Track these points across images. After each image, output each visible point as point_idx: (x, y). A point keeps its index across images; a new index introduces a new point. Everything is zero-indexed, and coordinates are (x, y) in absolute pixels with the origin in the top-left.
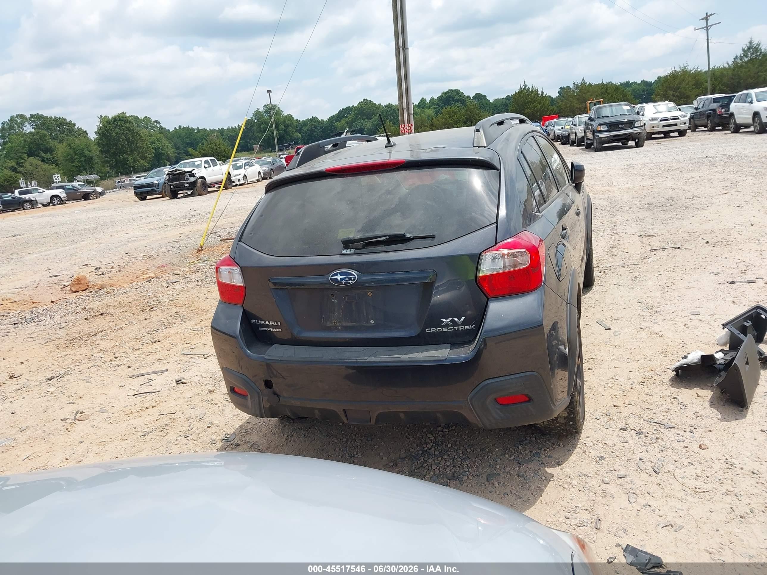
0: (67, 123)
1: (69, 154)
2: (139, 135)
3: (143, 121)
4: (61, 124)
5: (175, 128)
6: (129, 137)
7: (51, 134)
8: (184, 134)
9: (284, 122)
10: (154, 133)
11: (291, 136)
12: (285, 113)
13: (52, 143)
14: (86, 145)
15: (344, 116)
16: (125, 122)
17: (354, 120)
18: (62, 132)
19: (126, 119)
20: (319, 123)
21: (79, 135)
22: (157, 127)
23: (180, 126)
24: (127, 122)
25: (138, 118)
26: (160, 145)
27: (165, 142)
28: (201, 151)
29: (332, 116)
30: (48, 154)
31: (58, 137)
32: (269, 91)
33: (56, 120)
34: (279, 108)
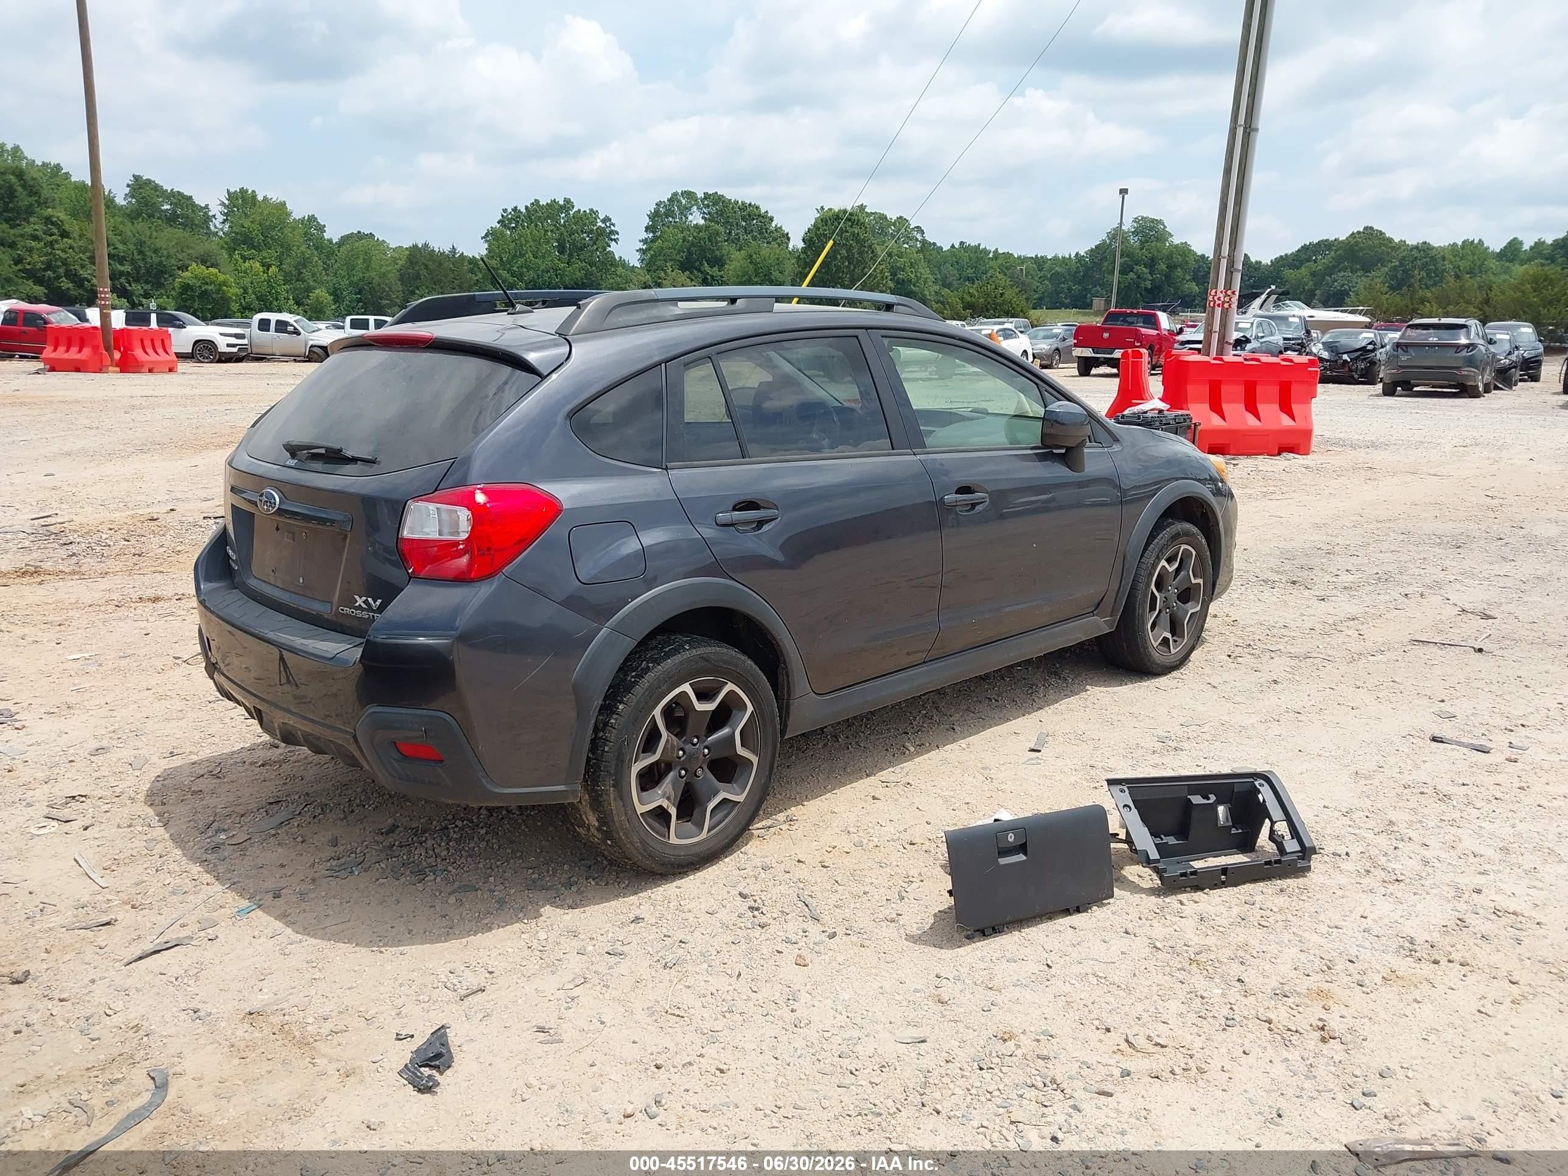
0: (759, 215)
1: (745, 273)
2: (873, 252)
3: (894, 224)
4: (749, 216)
5: (953, 245)
6: (853, 255)
7: (730, 233)
8: (967, 260)
9: (1170, 257)
10: (908, 250)
11: (1176, 289)
12: (1177, 240)
13: (728, 249)
14: (778, 259)
15: (1309, 260)
16: (853, 223)
17: (1330, 270)
18: (747, 231)
19: (856, 218)
20: (1250, 267)
21: (775, 239)
22: (917, 240)
23: (962, 243)
24: (857, 224)
25: (886, 218)
26: (913, 276)
27: (925, 271)
28: (965, 296)
29: (1281, 257)
30: (716, 268)
31: (738, 239)
32: (1123, 192)
33: (744, 207)
34: (1165, 227)
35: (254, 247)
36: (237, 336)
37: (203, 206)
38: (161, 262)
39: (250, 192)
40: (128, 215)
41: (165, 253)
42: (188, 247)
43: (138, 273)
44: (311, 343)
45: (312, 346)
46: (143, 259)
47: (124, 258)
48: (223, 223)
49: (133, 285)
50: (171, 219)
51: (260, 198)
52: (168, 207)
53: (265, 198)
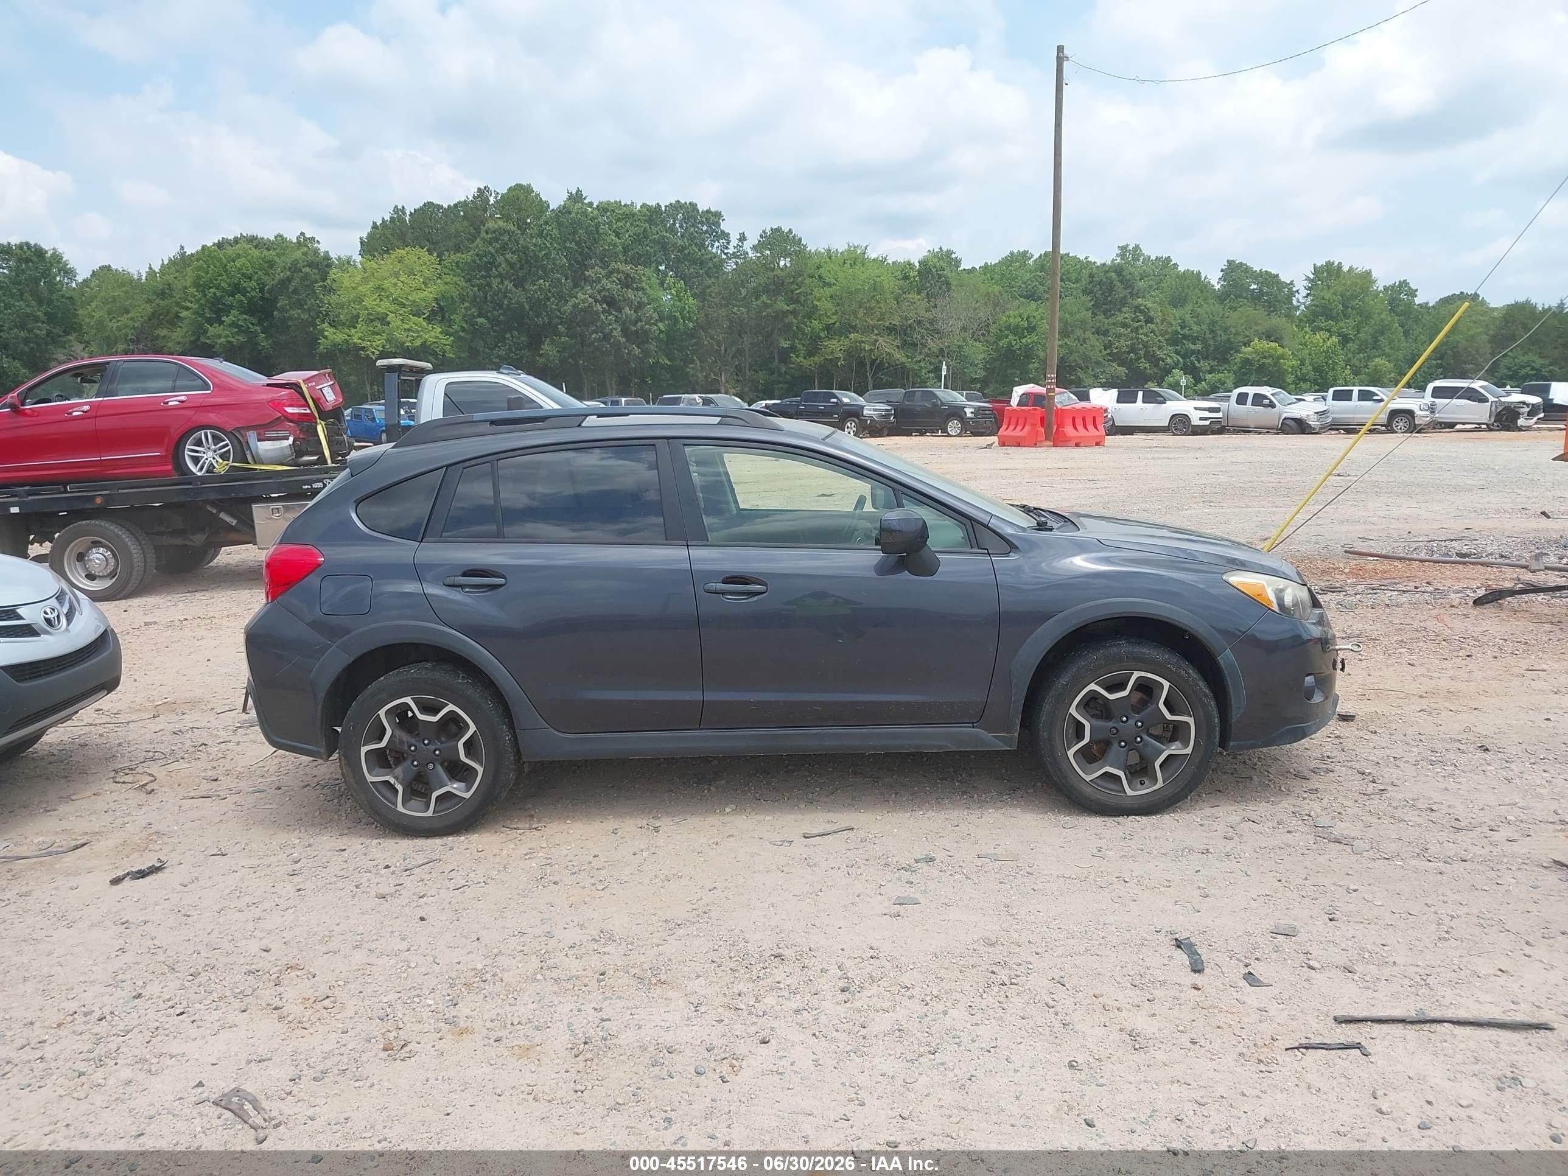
35: (1332, 318)
36: (1211, 410)
37: (1288, 282)
38: (1229, 339)
39: (1336, 264)
40: (1219, 297)
41: (1233, 330)
42: (1256, 324)
43: (1207, 350)
44: (1284, 415)
45: (1285, 418)
46: (1213, 338)
47: (1197, 338)
48: (1306, 297)
49: (1202, 362)
50: (1256, 298)
51: (1345, 269)
52: (1255, 287)
53: (1351, 268)
